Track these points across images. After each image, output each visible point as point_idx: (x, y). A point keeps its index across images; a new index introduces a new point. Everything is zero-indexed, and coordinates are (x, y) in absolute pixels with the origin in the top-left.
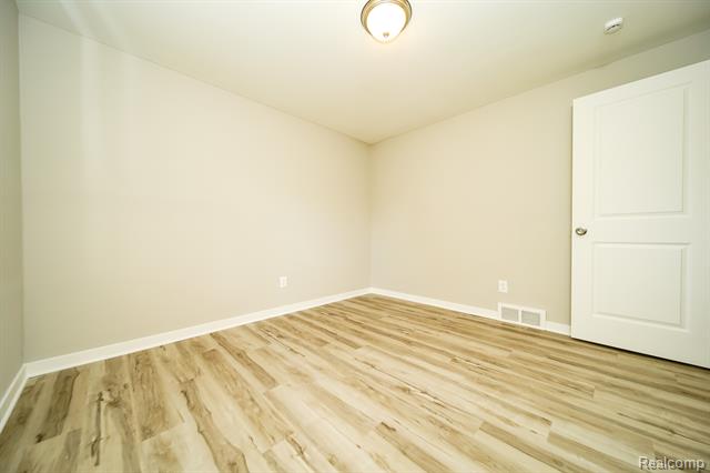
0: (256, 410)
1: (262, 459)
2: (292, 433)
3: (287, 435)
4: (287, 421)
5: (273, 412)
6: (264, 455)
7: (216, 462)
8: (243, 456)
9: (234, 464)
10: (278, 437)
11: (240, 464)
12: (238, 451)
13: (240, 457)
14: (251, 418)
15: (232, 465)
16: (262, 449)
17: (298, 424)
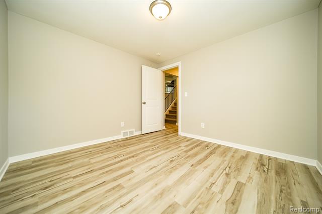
0: (200, 206)
1: (224, 193)
2: (207, 188)
3: (209, 189)
4: (201, 191)
5: (199, 197)
6: (222, 194)
7: (237, 211)
8: (227, 201)
9: (232, 203)
10: (211, 192)
11: (231, 201)
12: (226, 205)
13: (228, 202)
14: (207, 207)
15: (233, 203)
16: (220, 196)
17: (202, 187)
